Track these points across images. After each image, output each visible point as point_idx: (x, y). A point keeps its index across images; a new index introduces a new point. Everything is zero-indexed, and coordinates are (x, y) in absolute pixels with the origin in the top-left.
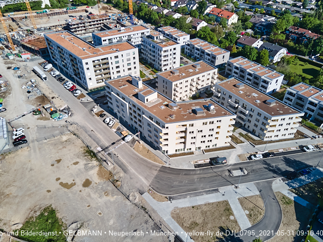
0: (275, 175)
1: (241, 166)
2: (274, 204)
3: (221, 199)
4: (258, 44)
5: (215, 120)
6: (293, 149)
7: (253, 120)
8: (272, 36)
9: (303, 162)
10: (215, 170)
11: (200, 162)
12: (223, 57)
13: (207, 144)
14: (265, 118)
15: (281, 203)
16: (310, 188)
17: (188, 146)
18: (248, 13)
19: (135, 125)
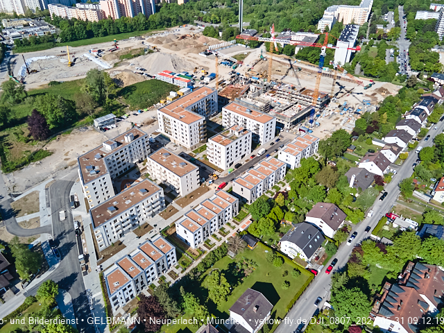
0: (56, 236)
1: (69, 218)
2: (30, 234)
3: (41, 209)
6: (85, 250)
9: (68, 254)
10: (67, 205)
11: (76, 197)
12: (241, 190)
15: (31, 237)
16: (40, 255)
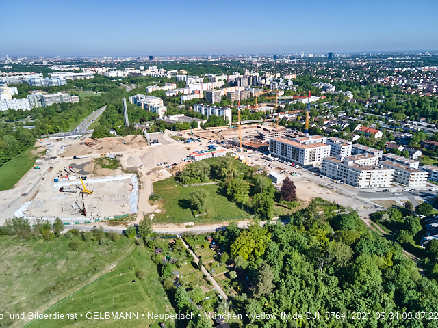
0: (416, 196)
1: (399, 193)
4: (401, 148)
5: (384, 171)
6: (425, 189)
7: (402, 177)
8: (411, 145)
9: (430, 193)
10: (386, 193)
11: (378, 191)
12: (379, 154)
13: (380, 183)
14: (409, 174)
17: (371, 183)
18: (390, 131)
19: (339, 177)
